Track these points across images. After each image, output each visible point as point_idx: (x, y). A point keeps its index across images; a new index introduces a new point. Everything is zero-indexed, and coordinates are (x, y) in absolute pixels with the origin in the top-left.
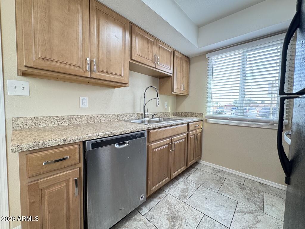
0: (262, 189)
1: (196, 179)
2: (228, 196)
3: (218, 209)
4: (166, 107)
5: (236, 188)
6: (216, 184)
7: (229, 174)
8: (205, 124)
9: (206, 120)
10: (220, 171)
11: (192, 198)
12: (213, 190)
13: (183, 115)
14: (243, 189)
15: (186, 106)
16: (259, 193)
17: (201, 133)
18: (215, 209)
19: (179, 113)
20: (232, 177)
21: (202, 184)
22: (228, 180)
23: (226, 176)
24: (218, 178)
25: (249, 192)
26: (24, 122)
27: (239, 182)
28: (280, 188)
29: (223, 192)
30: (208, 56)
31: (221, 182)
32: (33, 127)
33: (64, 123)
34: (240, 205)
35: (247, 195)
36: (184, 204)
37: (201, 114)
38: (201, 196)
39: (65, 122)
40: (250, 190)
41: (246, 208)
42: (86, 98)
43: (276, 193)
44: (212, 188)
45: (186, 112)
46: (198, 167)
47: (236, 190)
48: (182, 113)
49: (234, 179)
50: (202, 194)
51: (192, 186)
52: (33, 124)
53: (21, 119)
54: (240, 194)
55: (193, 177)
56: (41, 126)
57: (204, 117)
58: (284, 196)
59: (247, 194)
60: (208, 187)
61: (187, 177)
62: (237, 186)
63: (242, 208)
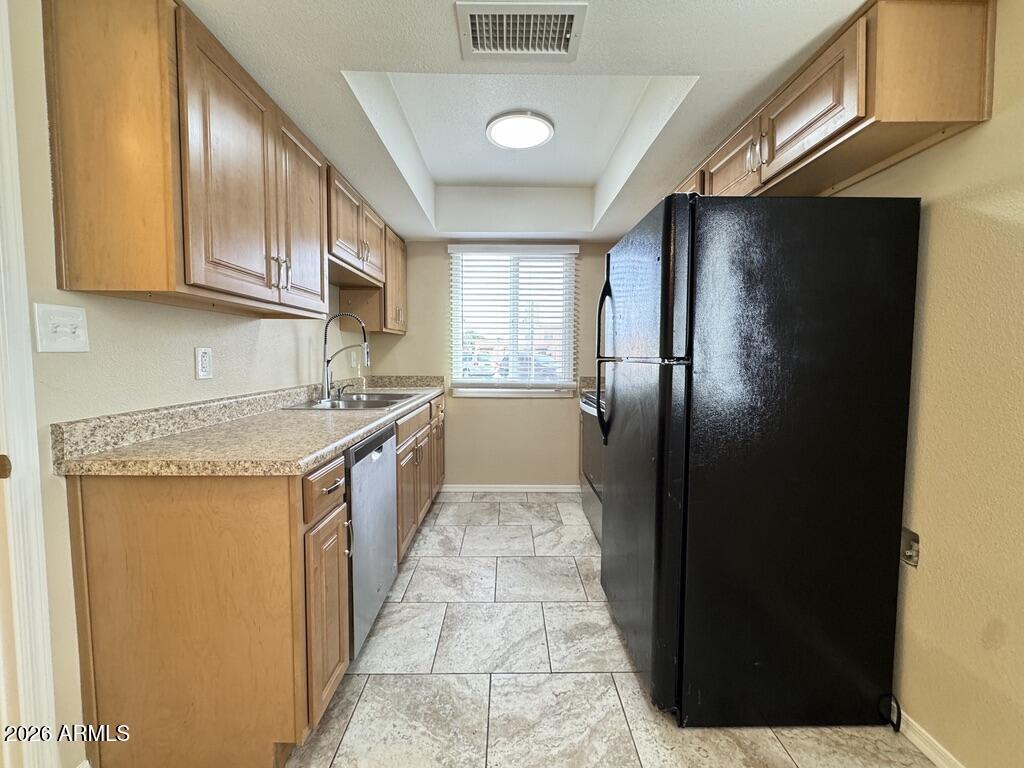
0: (551, 499)
1: (451, 519)
2: (516, 524)
3: (510, 544)
4: (354, 364)
5: (520, 510)
6: (490, 514)
7: (502, 494)
8: (450, 400)
9: (451, 392)
10: (485, 494)
11: (466, 546)
12: (491, 524)
13: (395, 383)
14: (530, 508)
15: (399, 361)
16: (551, 506)
17: (443, 421)
18: (507, 544)
19: (381, 378)
20: (507, 497)
21: (468, 523)
22: (504, 503)
23: (498, 499)
24: (487, 505)
25: (538, 509)
26: (88, 433)
27: (521, 501)
29: (506, 522)
30: (451, 248)
31: (494, 509)
32: (109, 448)
33: (172, 428)
34: (536, 529)
36: (460, 559)
37: (441, 380)
38: (478, 539)
39: (174, 424)
40: (539, 506)
41: (543, 528)
42: (209, 350)
43: (568, 499)
44: (486, 523)
45: (402, 375)
46: (441, 499)
47: (522, 513)
48: (390, 378)
49: (512, 499)
50: (478, 535)
51: (452, 532)
52: (109, 438)
53: (82, 425)
54: (529, 515)
55: (446, 518)
56: (126, 444)
57: (448, 384)
58: (580, 500)
59: (537, 512)
60: (481, 524)
61: (433, 521)
62: (521, 507)
63: (539, 529)
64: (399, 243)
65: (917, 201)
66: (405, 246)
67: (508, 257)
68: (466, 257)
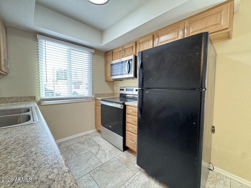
0: (88, 137)
2: (84, 152)
6: (69, 153)
12: (74, 157)
14: (84, 143)
16: (90, 140)
18: (88, 164)
20: (71, 142)
22: (72, 145)
23: (67, 144)
25: (87, 142)
27: (78, 142)
28: (93, 132)
29: (79, 153)
31: (70, 149)
34: (93, 151)
35: (88, 144)
38: (73, 168)
41: (96, 150)
44: (71, 157)
47: (82, 147)
49: (73, 142)
50: (71, 166)
54: (86, 146)
60: (68, 159)
62: (79, 144)
63: (95, 151)
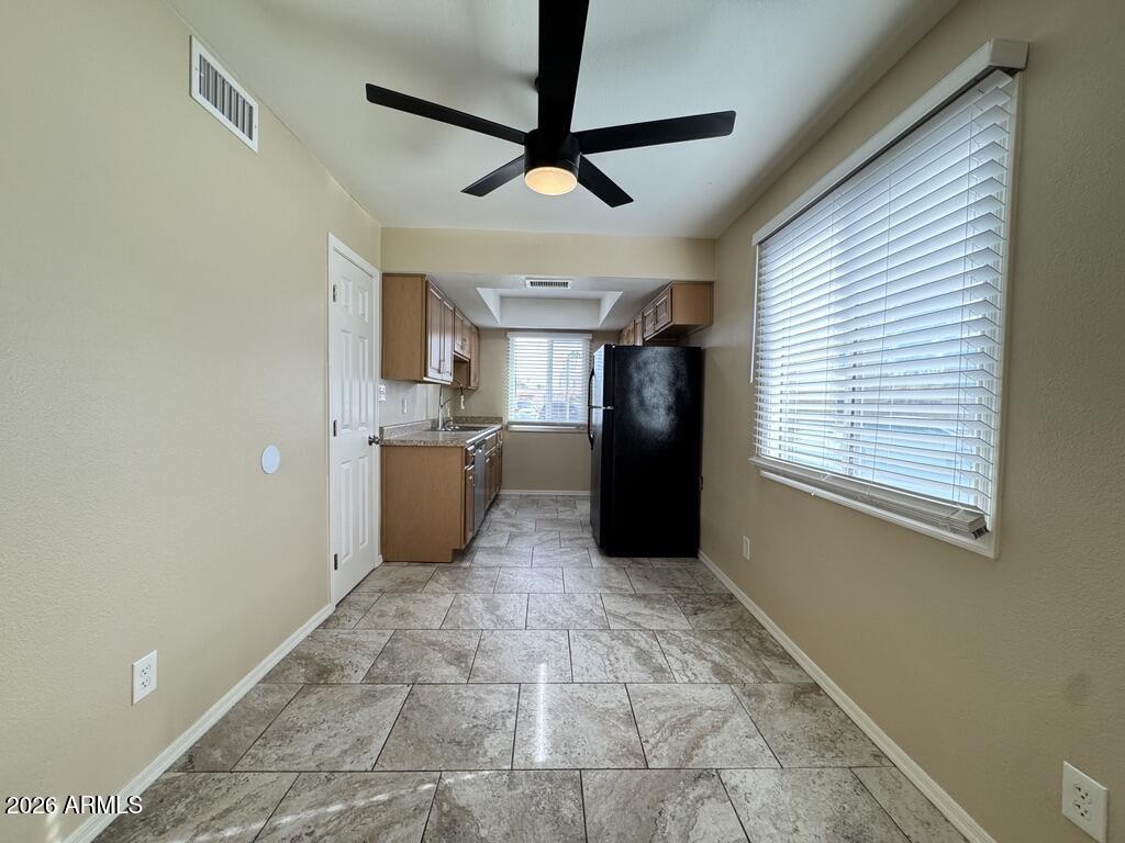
5: (551, 503)
7: (540, 495)
8: (508, 432)
9: (508, 427)
17: (503, 444)
30: (509, 335)
37: (500, 419)
43: (583, 498)
57: (505, 422)
64: (474, 330)
65: (699, 348)
66: (479, 333)
67: (546, 340)
68: (518, 339)
